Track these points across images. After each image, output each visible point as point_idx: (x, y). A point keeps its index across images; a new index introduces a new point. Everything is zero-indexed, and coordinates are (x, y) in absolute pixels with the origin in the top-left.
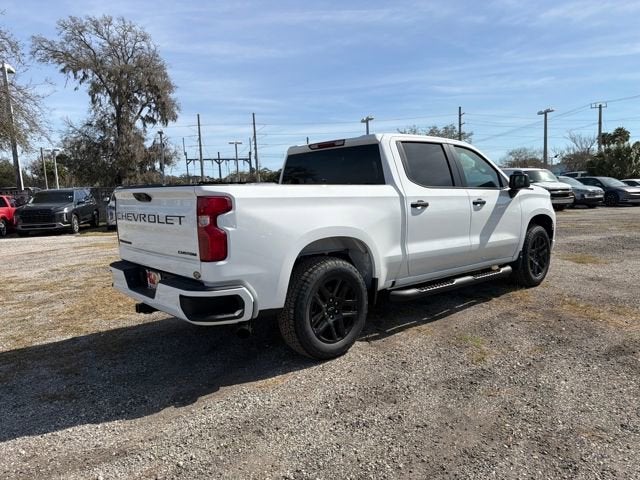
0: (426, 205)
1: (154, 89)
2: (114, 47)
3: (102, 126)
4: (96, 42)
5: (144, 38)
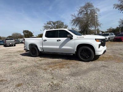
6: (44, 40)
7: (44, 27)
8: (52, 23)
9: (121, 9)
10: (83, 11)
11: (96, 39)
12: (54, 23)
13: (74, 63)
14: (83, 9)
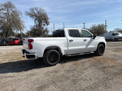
0: (73, 41)
1: (45, 19)
2: (38, 12)
3: (36, 26)
4: (36, 12)
5: (44, 10)
6: (70, 41)
9: (32, 17)
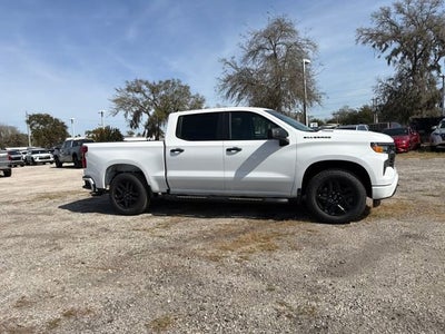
0: (182, 151)
6: (173, 151)
7: (115, 101)
8: (144, 87)
9: (380, 45)
10: (261, 48)
11: (372, 145)
12: (154, 89)
13: (298, 229)
14: (262, 42)
